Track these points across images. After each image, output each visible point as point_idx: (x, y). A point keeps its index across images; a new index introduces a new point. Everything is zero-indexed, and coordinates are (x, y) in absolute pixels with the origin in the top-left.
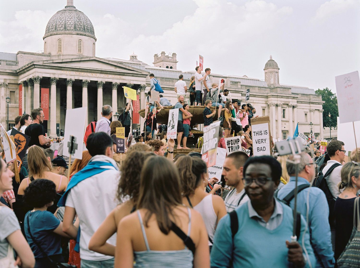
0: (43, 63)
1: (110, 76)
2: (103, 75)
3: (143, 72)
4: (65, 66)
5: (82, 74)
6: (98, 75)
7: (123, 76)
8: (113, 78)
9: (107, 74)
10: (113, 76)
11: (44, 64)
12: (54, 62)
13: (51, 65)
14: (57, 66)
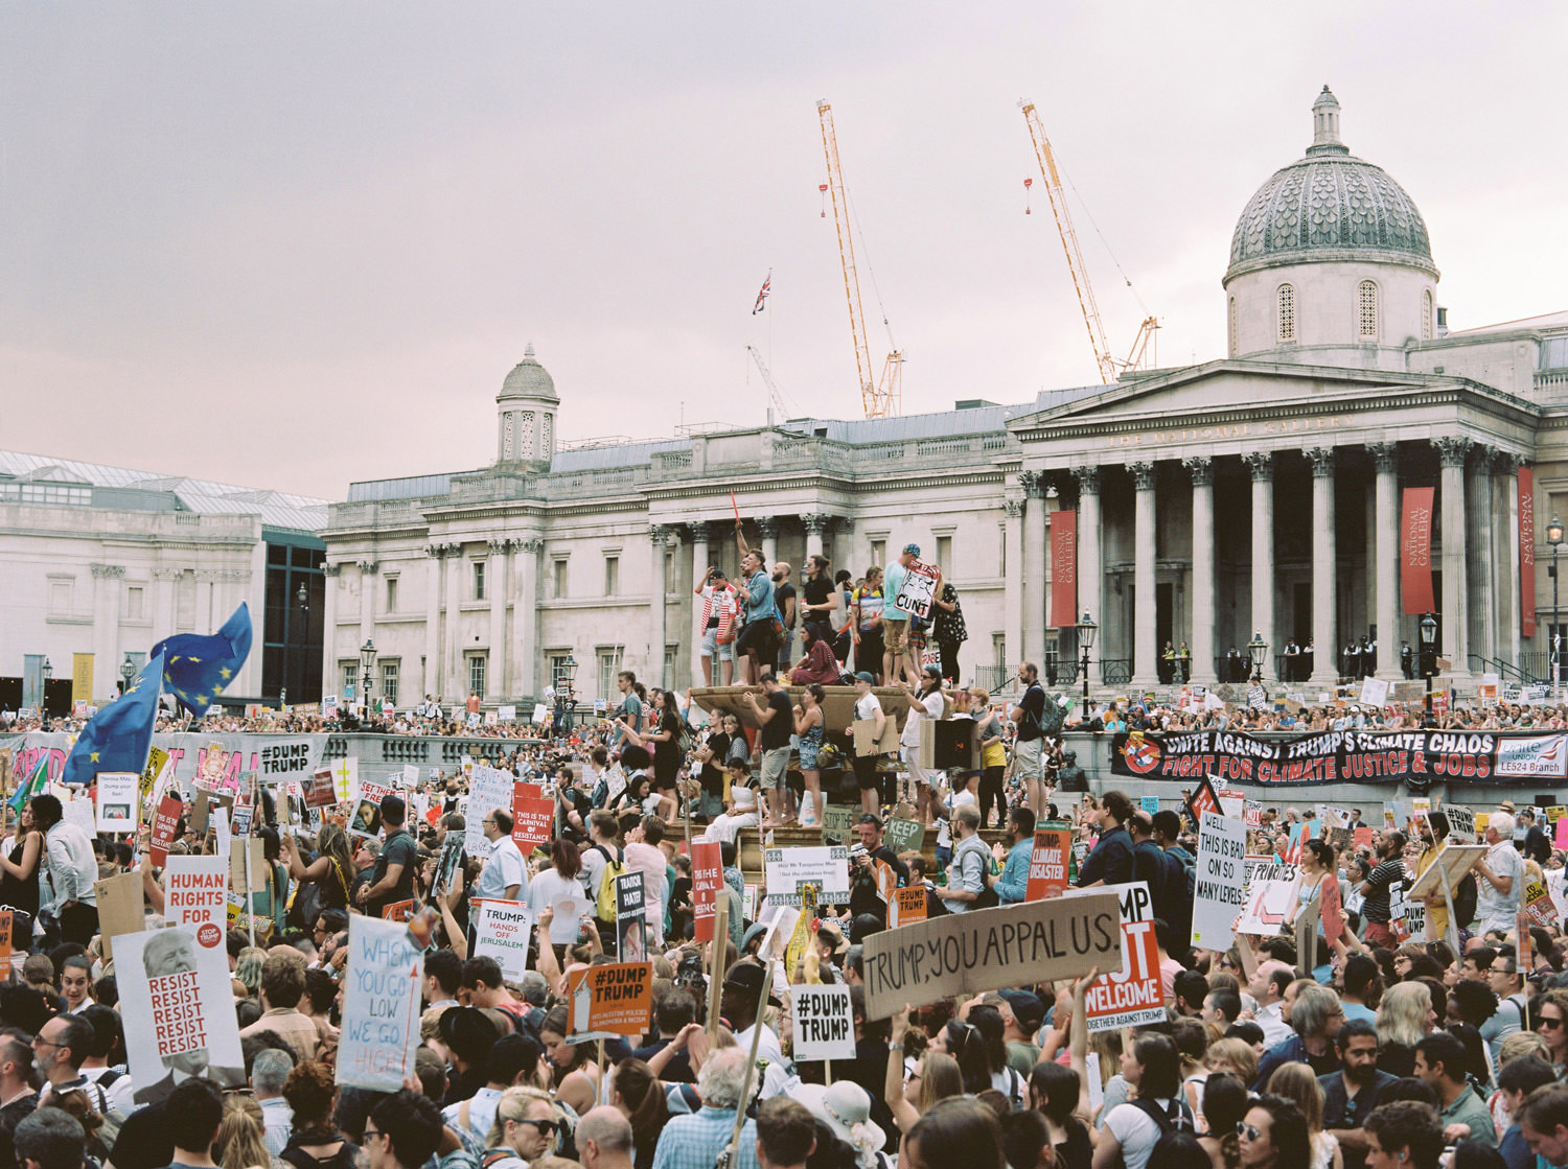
0: (1035, 422)
1: (1294, 425)
2: (1263, 428)
3: (1431, 384)
4: (1111, 420)
5: (1182, 435)
6: (1245, 429)
7: (1350, 416)
8: (1310, 429)
9: (1279, 418)
10: (1307, 423)
11: (1040, 427)
12: (1073, 411)
13: (1062, 425)
14: (1083, 423)
